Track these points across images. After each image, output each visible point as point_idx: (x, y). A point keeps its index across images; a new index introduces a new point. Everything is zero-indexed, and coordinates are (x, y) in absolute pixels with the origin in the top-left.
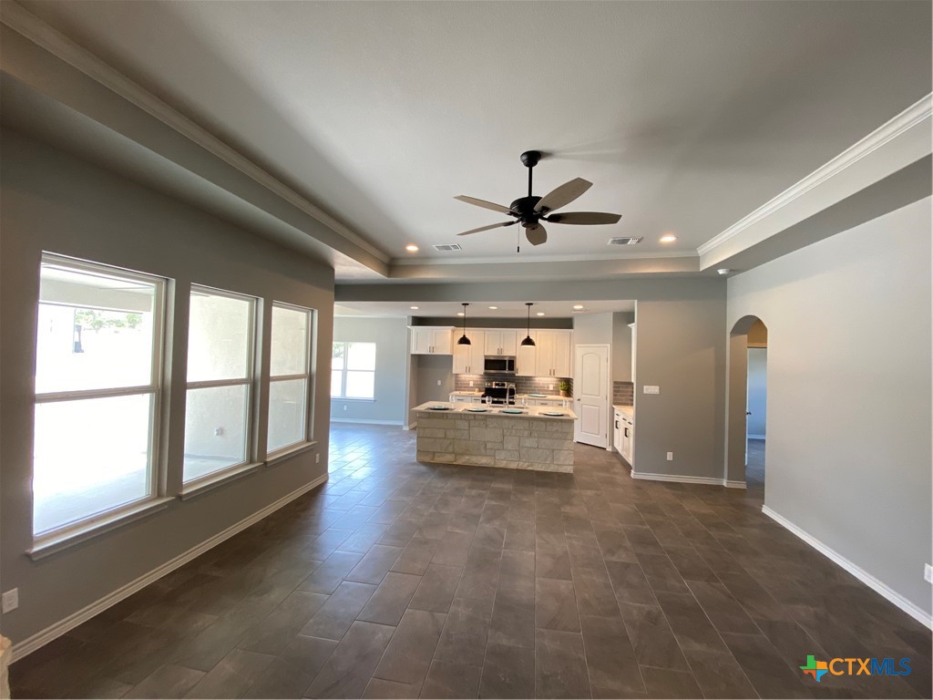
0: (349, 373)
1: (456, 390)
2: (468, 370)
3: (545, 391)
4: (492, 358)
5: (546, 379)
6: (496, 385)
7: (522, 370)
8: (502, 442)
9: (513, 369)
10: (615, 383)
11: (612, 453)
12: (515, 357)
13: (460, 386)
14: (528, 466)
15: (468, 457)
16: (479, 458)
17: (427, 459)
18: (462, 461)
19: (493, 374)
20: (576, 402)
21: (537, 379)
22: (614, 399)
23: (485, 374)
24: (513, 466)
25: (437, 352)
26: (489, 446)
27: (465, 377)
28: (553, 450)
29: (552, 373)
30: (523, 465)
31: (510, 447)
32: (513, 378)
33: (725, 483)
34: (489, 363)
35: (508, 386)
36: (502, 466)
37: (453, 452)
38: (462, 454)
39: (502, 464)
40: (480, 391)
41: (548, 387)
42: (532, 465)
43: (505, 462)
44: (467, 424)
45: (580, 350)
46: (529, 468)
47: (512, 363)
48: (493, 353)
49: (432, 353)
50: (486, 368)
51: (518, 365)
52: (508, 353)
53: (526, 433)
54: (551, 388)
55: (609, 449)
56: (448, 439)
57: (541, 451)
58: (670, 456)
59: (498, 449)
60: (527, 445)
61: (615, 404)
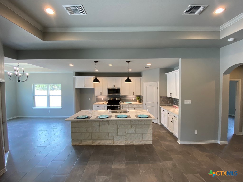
0: (50, 97)
1: (97, 102)
2: (101, 94)
3: (131, 100)
4: (111, 89)
5: (132, 96)
6: (113, 99)
7: (123, 93)
8: (117, 132)
9: (119, 93)
10: (161, 97)
11: (160, 125)
12: (120, 88)
13: (98, 100)
14: (130, 143)
15: (99, 141)
16: (105, 141)
17: (78, 144)
18: (97, 143)
19: (111, 95)
20: (144, 105)
21: (128, 96)
22: (161, 104)
23: (108, 95)
24: (123, 143)
25: (87, 87)
26: (110, 134)
27: (100, 97)
28: (143, 134)
29: (134, 94)
30: (129, 143)
31: (121, 134)
32: (119, 96)
33: (219, 142)
34: (110, 91)
35: (117, 99)
36: (117, 144)
37: (91, 139)
38: (96, 140)
39: (117, 143)
40: (106, 102)
41: (132, 99)
42: (132, 142)
43: (119, 142)
44: (98, 124)
45: (145, 84)
46: (131, 144)
47: (118, 91)
48: (111, 86)
49: (85, 88)
50: (108, 93)
51: (121, 91)
52: (117, 86)
53: (129, 126)
54: (134, 99)
55: (159, 124)
56: (89, 132)
57: (137, 134)
58: (196, 132)
59: (115, 136)
60: (130, 132)
61: (161, 106)
